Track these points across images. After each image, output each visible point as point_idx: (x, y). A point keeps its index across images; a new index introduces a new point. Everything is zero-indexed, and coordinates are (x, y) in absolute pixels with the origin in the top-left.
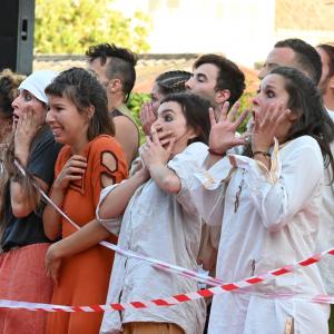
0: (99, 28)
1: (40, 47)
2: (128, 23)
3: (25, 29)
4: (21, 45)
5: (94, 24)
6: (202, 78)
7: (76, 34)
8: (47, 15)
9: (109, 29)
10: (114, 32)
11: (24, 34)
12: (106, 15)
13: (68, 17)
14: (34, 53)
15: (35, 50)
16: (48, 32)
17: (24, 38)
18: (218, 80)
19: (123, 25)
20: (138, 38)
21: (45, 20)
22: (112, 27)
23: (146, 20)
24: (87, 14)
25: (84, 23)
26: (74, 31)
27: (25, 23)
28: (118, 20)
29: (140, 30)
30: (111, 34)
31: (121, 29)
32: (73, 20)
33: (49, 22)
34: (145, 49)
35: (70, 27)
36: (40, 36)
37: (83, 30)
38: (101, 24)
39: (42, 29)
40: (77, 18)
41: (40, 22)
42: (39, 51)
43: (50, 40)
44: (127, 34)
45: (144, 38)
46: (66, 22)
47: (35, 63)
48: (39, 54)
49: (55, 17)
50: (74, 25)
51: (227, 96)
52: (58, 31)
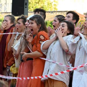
0: (45, 5)
1: (30, 9)
2: (52, 3)
3: (26, 5)
4: (25, 9)
5: (43, 3)
6: (69, 17)
7: (39, 6)
8: (32, 1)
9: (47, 5)
10: (49, 5)
11: (26, 6)
12: (46, 1)
13: (37, 2)
14: (28, 11)
15: (29, 10)
16: (32, 5)
17: (26, 7)
18: (73, 17)
19: (51, 4)
20: (54, 7)
21: (31, 3)
22: (48, 4)
23: (57, 2)
24: (42, 1)
25: (41, 3)
26: (38, 5)
27: (26, 3)
28: (50, 3)
29: (55, 5)
30: (48, 6)
31: (50, 5)
32: (38, 3)
33: (32, 3)
34: (56, 10)
35: (38, 4)
36: (30, 7)
37: (41, 5)
38: (45, 4)
39: (30, 5)
40: (39, 2)
41: (30, 3)
42: (30, 10)
43: (32, 7)
44: (52, 6)
45: (56, 7)
46: (37, 3)
47: (29, 13)
48: (30, 11)
49: (34, 2)
50: (39, 4)
51: (75, 21)
52: (34, 5)
